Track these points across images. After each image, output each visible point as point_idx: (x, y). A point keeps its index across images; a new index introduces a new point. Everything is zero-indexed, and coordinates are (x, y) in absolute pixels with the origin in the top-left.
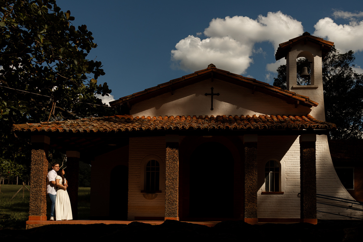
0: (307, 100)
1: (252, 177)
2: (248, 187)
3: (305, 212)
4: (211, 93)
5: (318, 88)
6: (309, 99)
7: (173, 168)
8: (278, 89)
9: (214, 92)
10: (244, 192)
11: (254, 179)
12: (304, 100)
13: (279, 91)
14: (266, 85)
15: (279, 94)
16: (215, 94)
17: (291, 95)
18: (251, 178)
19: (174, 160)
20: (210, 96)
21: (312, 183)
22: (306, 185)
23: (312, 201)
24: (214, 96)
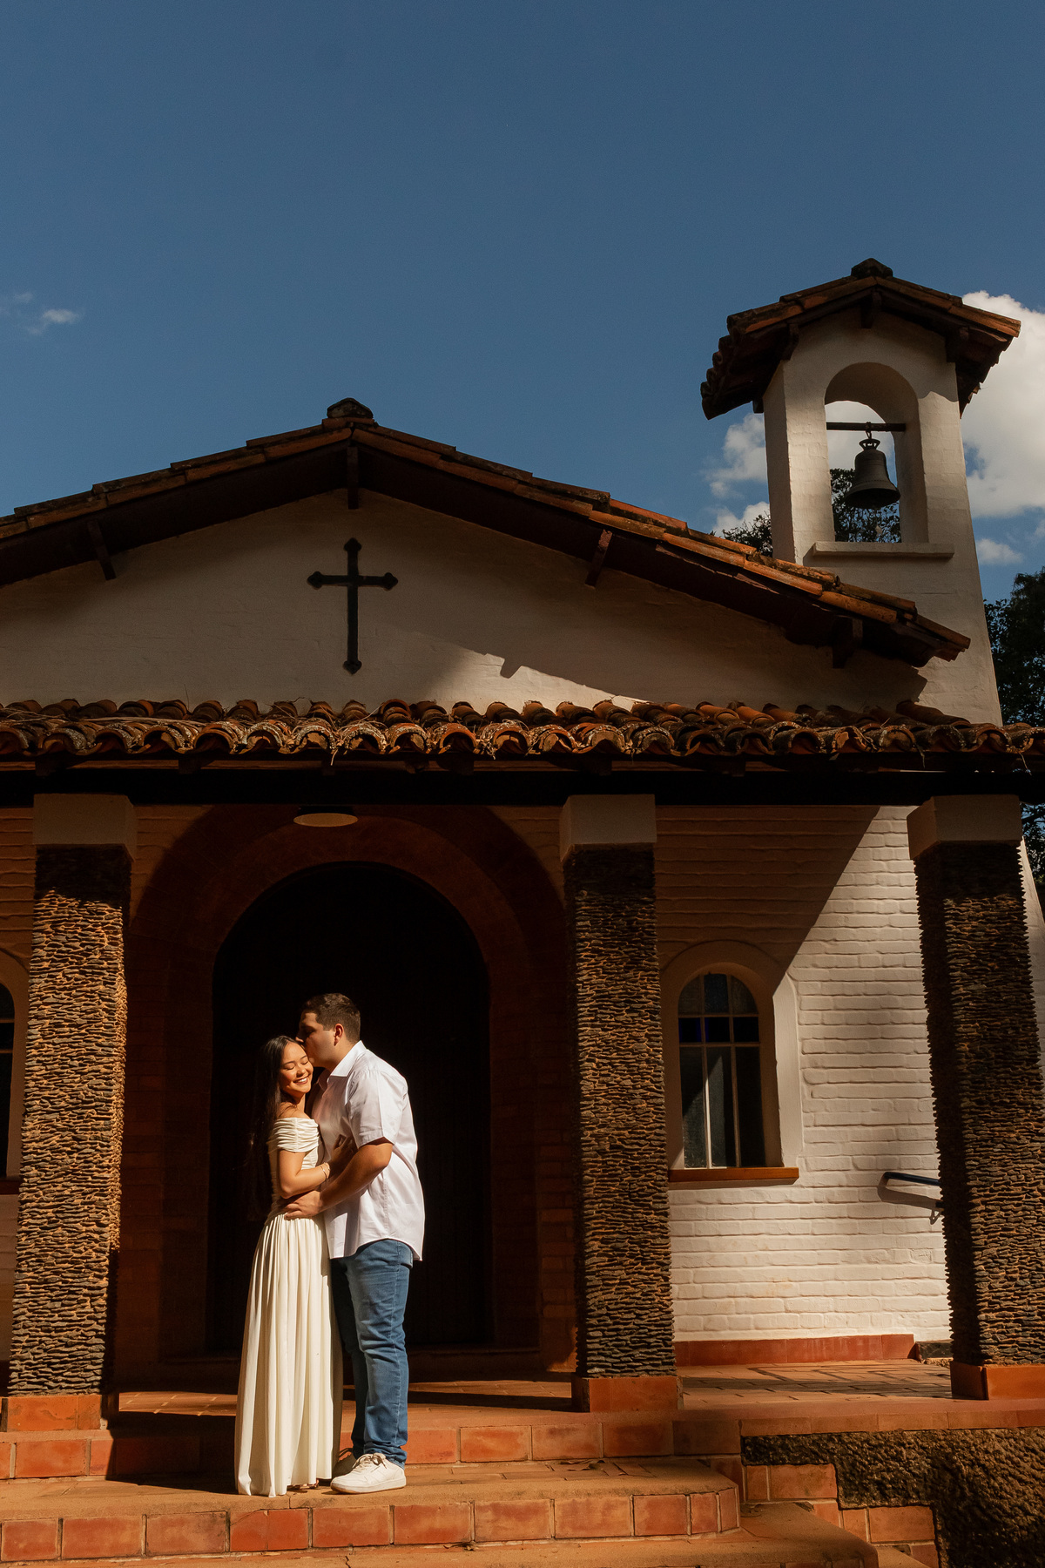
0: (908, 616)
1: (628, 1083)
2: (602, 1152)
4: (344, 572)
5: (953, 562)
6: (914, 612)
7: (77, 1026)
8: (741, 553)
9: (365, 569)
10: (580, 1184)
11: (645, 1098)
12: (889, 615)
13: (747, 564)
14: (670, 530)
15: (748, 580)
16: (372, 581)
17: (816, 587)
18: (623, 1087)
19: (93, 972)
20: (343, 591)
21: (1019, 1116)
22: (985, 1131)
23: (1029, 1236)
24: (363, 592)
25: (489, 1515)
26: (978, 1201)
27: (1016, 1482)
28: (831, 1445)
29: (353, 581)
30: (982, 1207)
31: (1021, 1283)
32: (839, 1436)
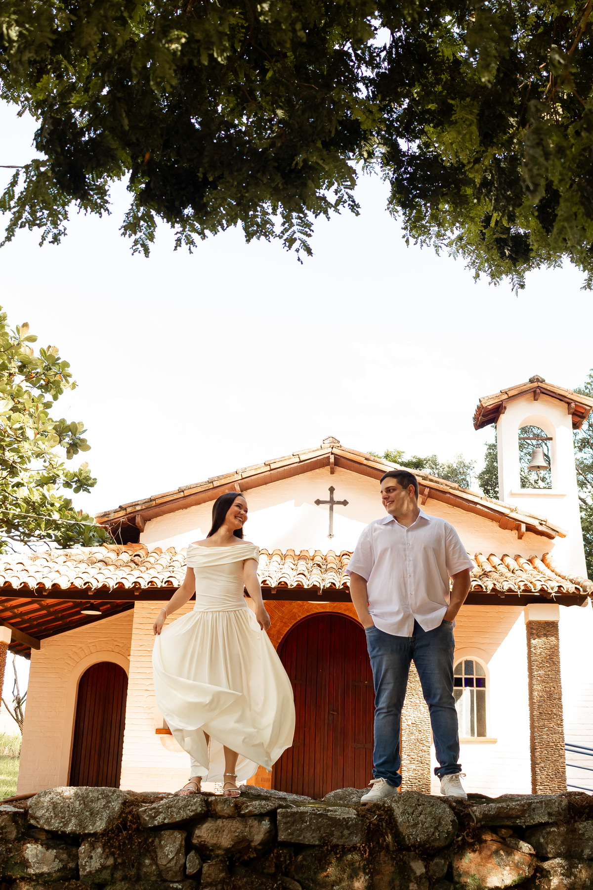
0: (544, 523)
2: (408, 725)
3: (541, 787)
4: (328, 499)
8: (479, 497)
9: (336, 498)
12: (537, 522)
13: (481, 501)
14: (450, 488)
15: (481, 508)
16: (339, 503)
17: (508, 511)
20: (328, 506)
21: (554, 718)
22: (541, 723)
23: (555, 761)
24: (335, 506)
26: (538, 747)
29: (332, 502)
30: (539, 750)
31: (552, 777)
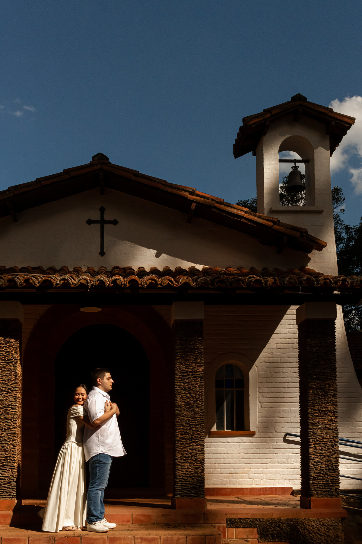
0: (304, 235)
1: (192, 402)
2: (182, 425)
3: (314, 482)
4: (99, 219)
5: (324, 213)
6: (306, 233)
7: (4, 380)
8: (243, 211)
9: (107, 217)
10: (175, 436)
11: (198, 407)
12: (298, 234)
13: (245, 215)
14: (217, 202)
15: (245, 221)
16: (109, 222)
17: (271, 224)
18: (190, 403)
20: (98, 226)
21: (329, 415)
22: (316, 420)
23: (329, 456)
24: (106, 226)
25: (139, 540)
26: (312, 443)
27: (318, 535)
28: (256, 522)
29: (102, 222)
30: (314, 446)
31: (325, 471)
32: (259, 519)
